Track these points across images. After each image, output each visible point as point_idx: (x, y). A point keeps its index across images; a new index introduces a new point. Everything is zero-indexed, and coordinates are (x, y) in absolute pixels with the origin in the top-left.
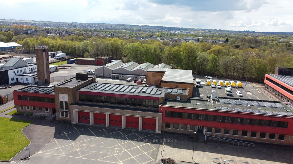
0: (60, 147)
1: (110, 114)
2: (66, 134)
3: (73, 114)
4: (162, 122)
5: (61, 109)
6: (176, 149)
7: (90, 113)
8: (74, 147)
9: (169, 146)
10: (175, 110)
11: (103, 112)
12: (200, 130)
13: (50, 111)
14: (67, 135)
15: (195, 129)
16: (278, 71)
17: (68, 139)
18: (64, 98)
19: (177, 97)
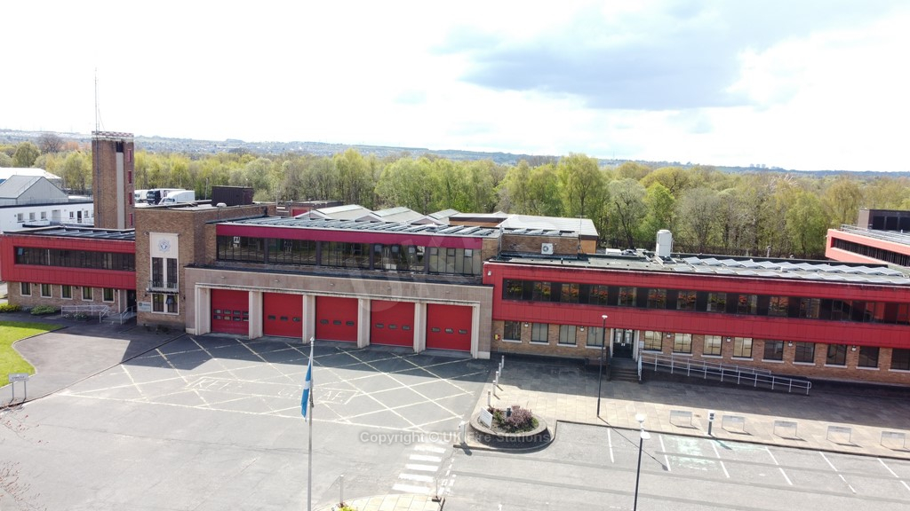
0: (135, 384)
1: (316, 297)
2: (163, 355)
3: (194, 301)
4: (493, 319)
5: (154, 286)
6: (540, 393)
7: (251, 295)
8: (186, 384)
9: (516, 387)
10: (537, 273)
11: (293, 291)
12: (623, 345)
13: (120, 298)
14: (165, 358)
15: (606, 342)
16: (867, 219)
17: (170, 367)
18: (165, 246)
19: (543, 245)
